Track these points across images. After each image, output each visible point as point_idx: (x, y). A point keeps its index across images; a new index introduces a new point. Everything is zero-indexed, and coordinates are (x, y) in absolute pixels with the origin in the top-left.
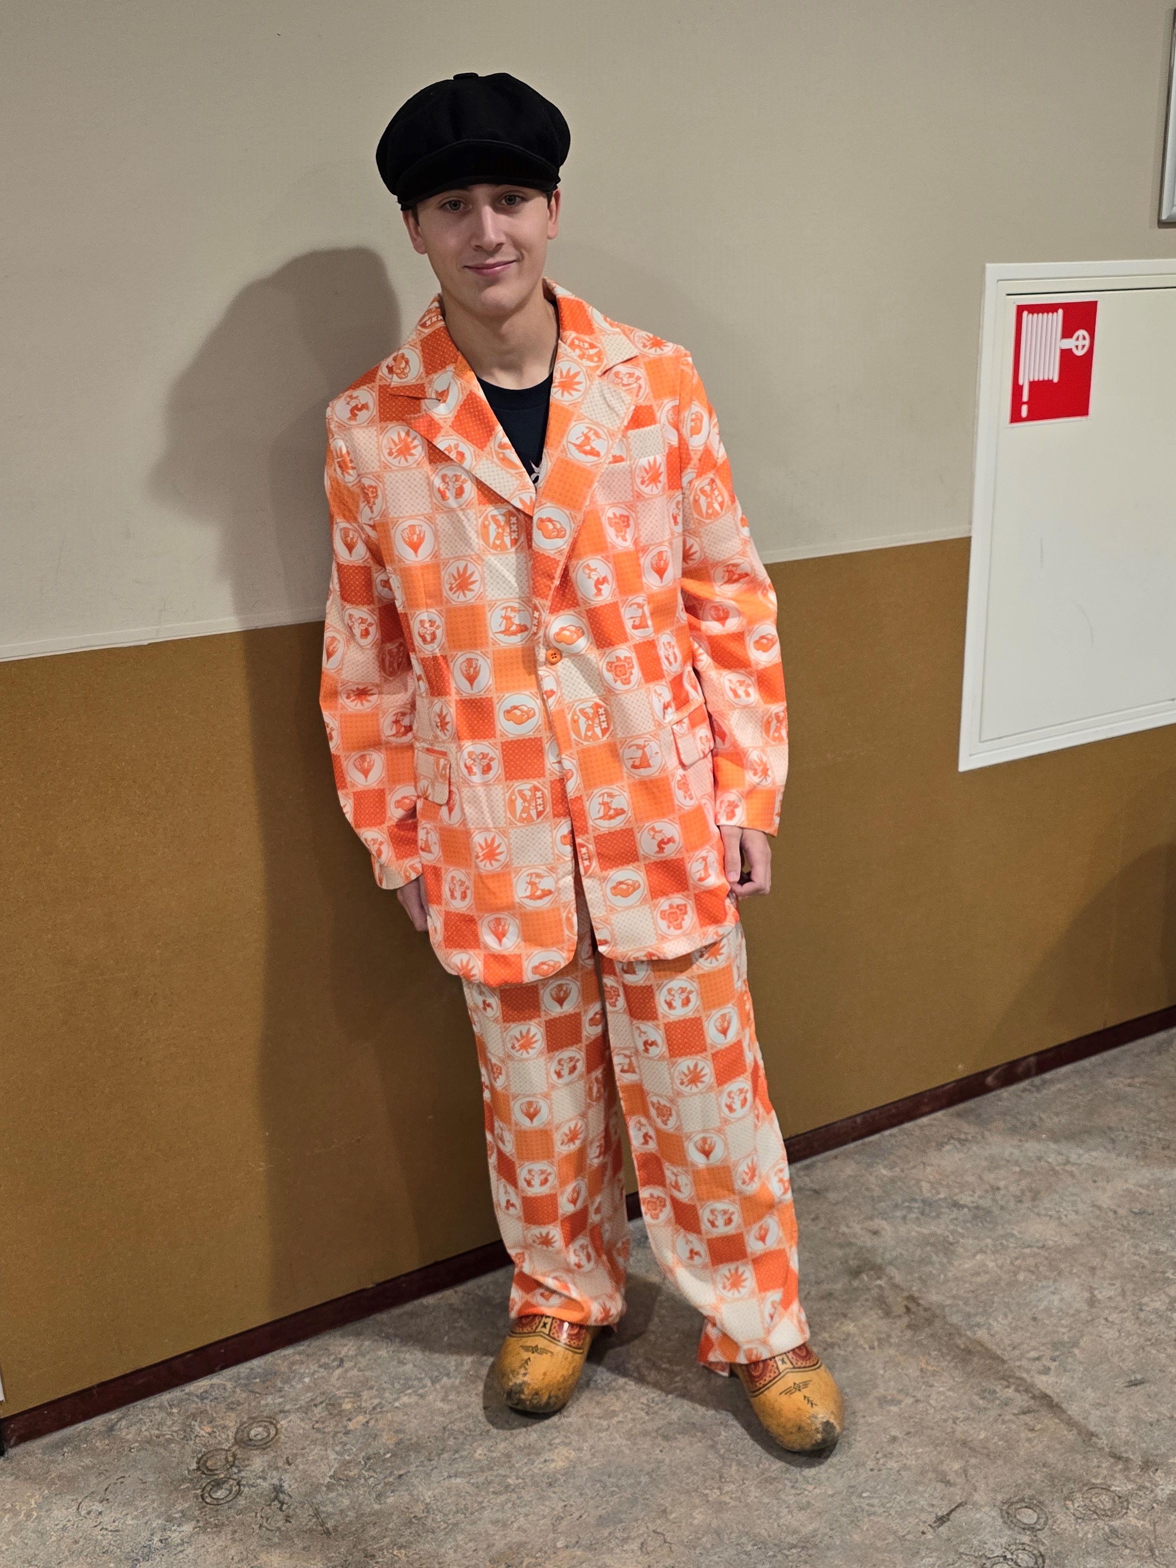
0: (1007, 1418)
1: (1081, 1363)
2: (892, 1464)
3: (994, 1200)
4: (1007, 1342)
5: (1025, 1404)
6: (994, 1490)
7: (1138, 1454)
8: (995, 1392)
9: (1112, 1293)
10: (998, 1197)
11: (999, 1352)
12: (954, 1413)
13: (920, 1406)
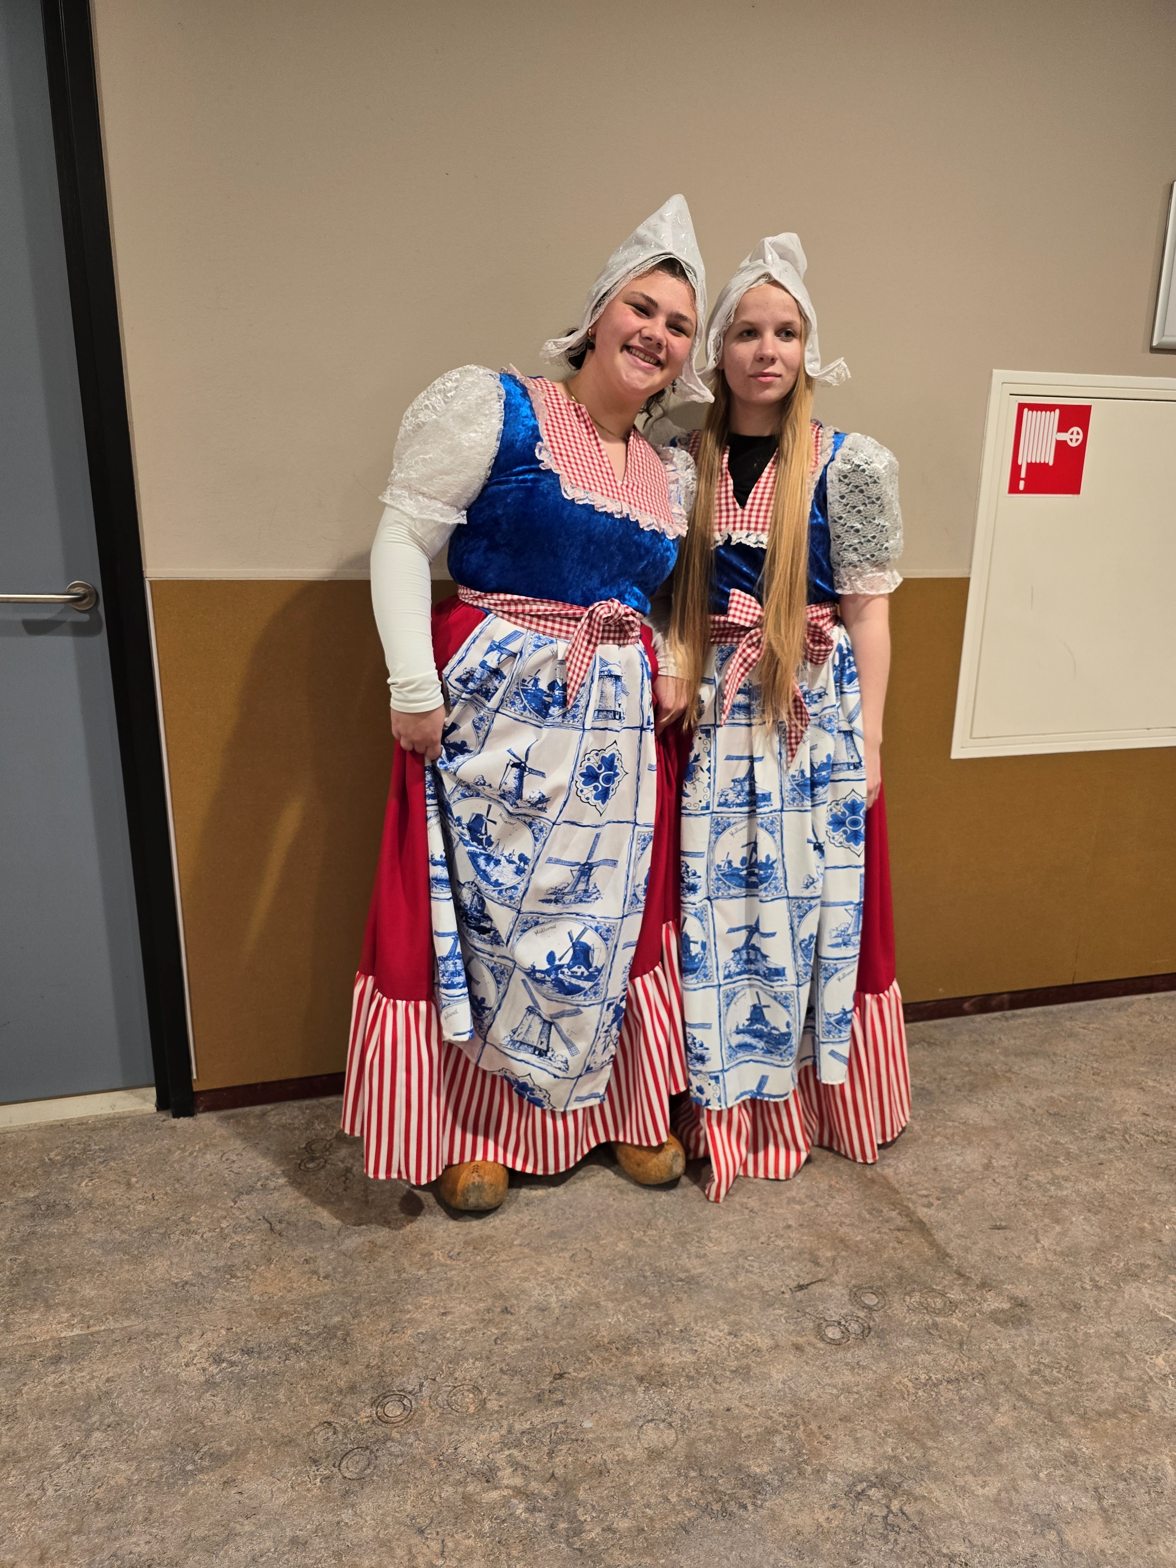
0: (883, 1230)
1: (960, 1205)
2: (780, 1243)
3: (939, 1086)
4: (906, 1180)
5: (902, 1224)
6: (851, 1276)
7: (979, 1275)
8: (882, 1211)
9: (1007, 1164)
10: (942, 1084)
11: (897, 1186)
12: (843, 1219)
13: (819, 1209)
